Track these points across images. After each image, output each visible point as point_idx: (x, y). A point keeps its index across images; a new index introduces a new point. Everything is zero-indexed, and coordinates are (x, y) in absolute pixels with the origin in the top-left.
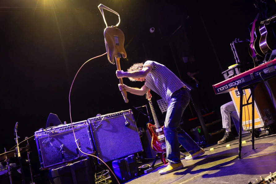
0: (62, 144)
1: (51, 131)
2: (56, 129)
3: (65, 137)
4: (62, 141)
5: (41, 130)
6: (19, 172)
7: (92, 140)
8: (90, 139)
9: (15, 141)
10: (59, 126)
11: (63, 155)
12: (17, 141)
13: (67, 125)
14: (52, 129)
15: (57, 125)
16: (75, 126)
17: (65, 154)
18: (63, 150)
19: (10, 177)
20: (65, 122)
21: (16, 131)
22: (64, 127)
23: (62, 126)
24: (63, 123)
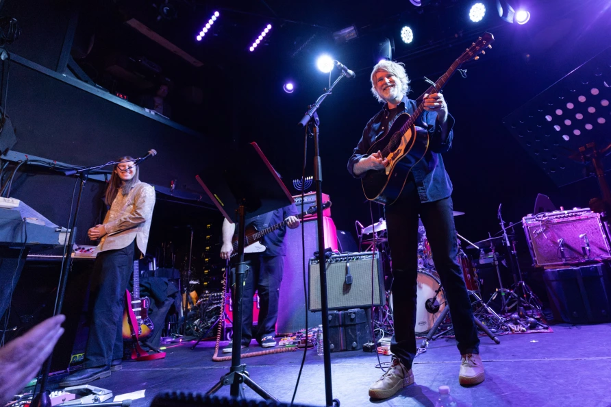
0: (560, 237)
1: (544, 219)
2: (551, 216)
3: (564, 228)
4: (560, 233)
5: (530, 216)
6: (505, 264)
7: (607, 237)
8: (604, 236)
9: (501, 225)
10: (554, 213)
11: (562, 253)
12: (503, 227)
13: (566, 212)
14: (544, 216)
15: (550, 211)
16: (579, 214)
17: (565, 252)
18: (563, 245)
19: (497, 267)
20: (561, 208)
21: (500, 214)
22: (561, 214)
23: (558, 212)
24: (560, 210)
